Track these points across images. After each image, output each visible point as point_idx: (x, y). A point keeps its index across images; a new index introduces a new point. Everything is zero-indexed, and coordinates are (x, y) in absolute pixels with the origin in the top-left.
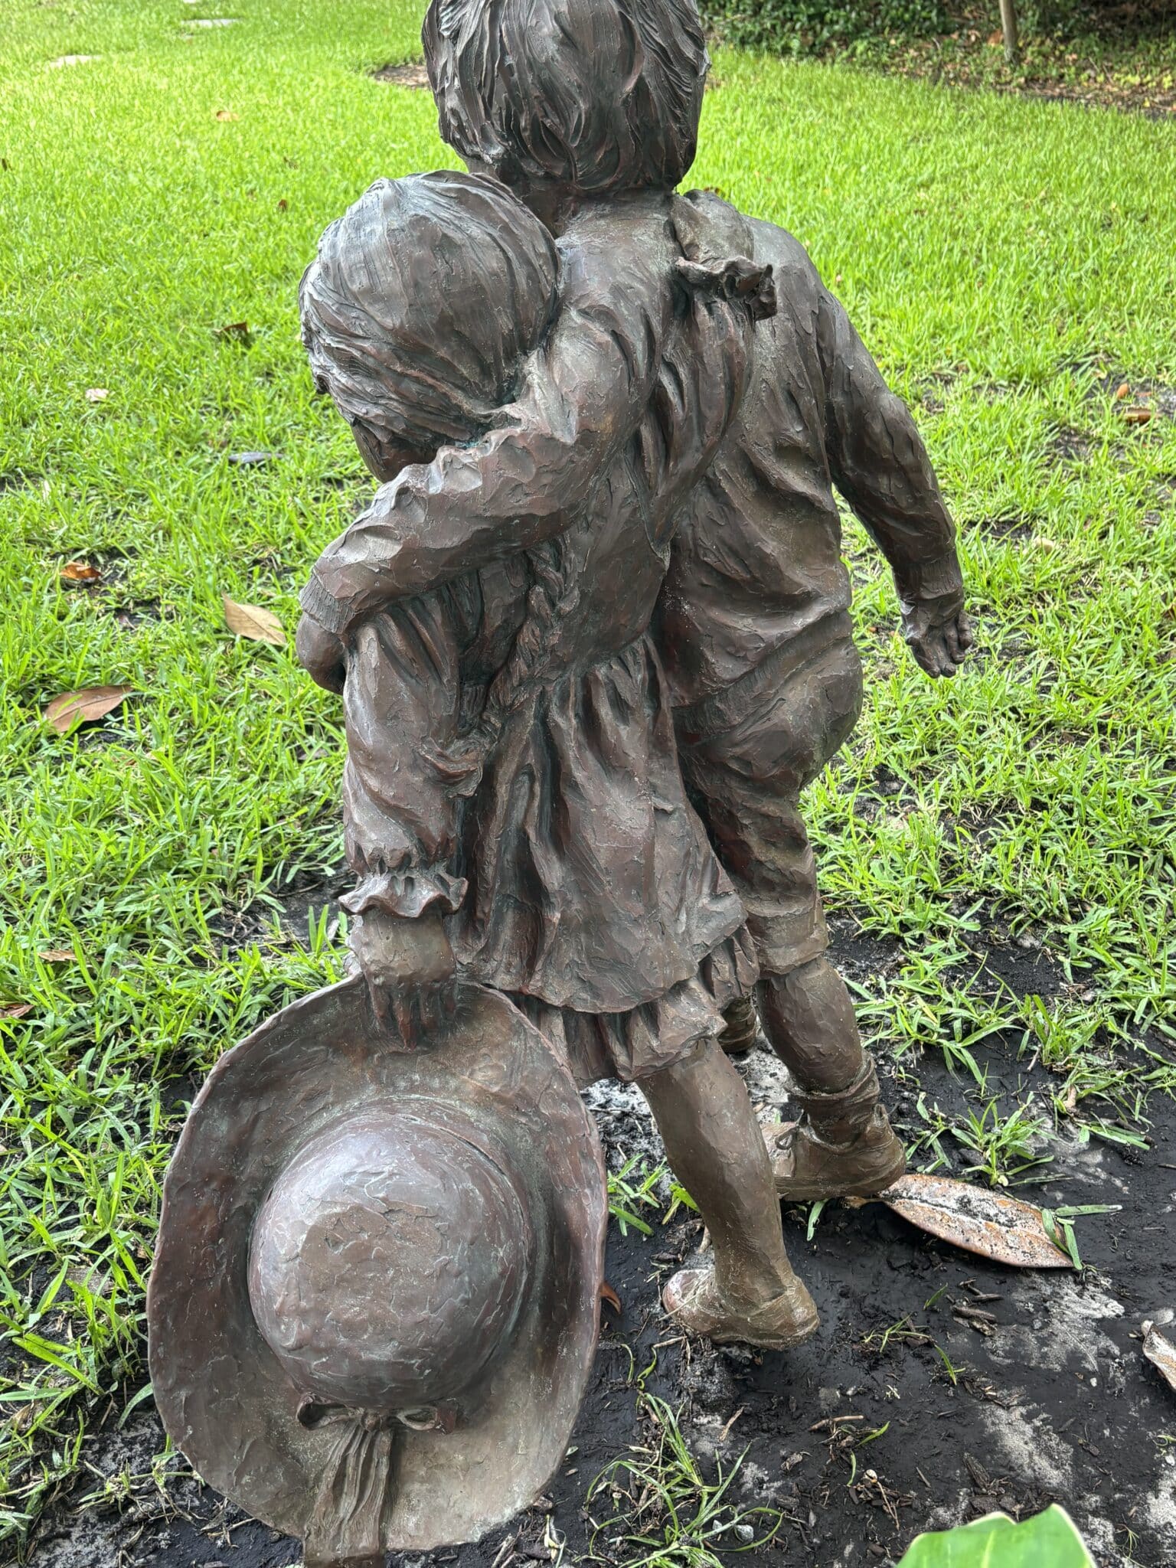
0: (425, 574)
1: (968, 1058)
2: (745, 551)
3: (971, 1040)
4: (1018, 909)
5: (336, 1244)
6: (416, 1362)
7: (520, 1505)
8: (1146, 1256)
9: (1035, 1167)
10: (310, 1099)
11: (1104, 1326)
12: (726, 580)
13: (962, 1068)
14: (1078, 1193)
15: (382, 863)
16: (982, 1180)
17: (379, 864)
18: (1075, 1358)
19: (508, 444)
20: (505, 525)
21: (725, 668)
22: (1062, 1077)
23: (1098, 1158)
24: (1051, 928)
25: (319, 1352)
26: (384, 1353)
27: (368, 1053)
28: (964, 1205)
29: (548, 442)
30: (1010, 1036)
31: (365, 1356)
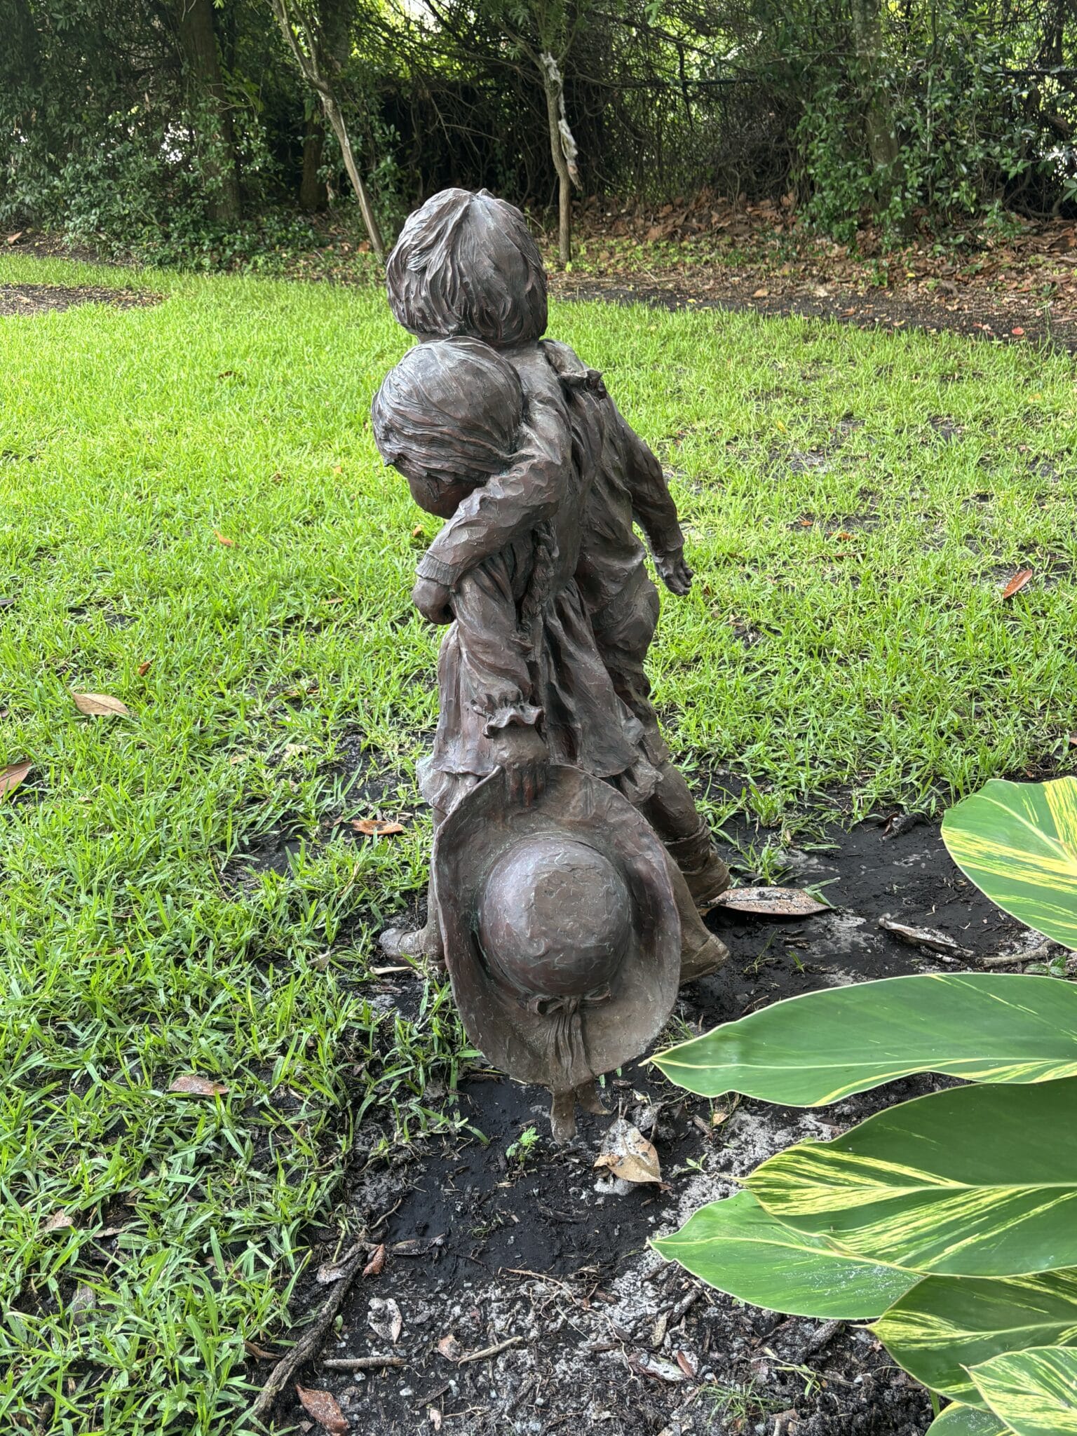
0: (499, 542)
1: (722, 833)
2: (612, 524)
3: (721, 823)
4: (709, 756)
5: (551, 893)
6: (607, 944)
7: (661, 1024)
8: (864, 895)
9: (786, 873)
10: (482, 848)
11: (859, 928)
12: (605, 540)
13: (721, 840)
14: (814, 878)
15: (506, 700)
16: (763, 883)
17: (505, 701)
18: (854, 945)
19: (533, 468)
20: (536, 509)
21: (613, 589)
22: (777, 828)
23: (816, 861)
24: (731, 761)
25: (558, 952)
26: (591, 942)
27: (505, 817)
28: (762, 896)
29: (550, 464)
30: (740, 815)
31: (583, 946)
